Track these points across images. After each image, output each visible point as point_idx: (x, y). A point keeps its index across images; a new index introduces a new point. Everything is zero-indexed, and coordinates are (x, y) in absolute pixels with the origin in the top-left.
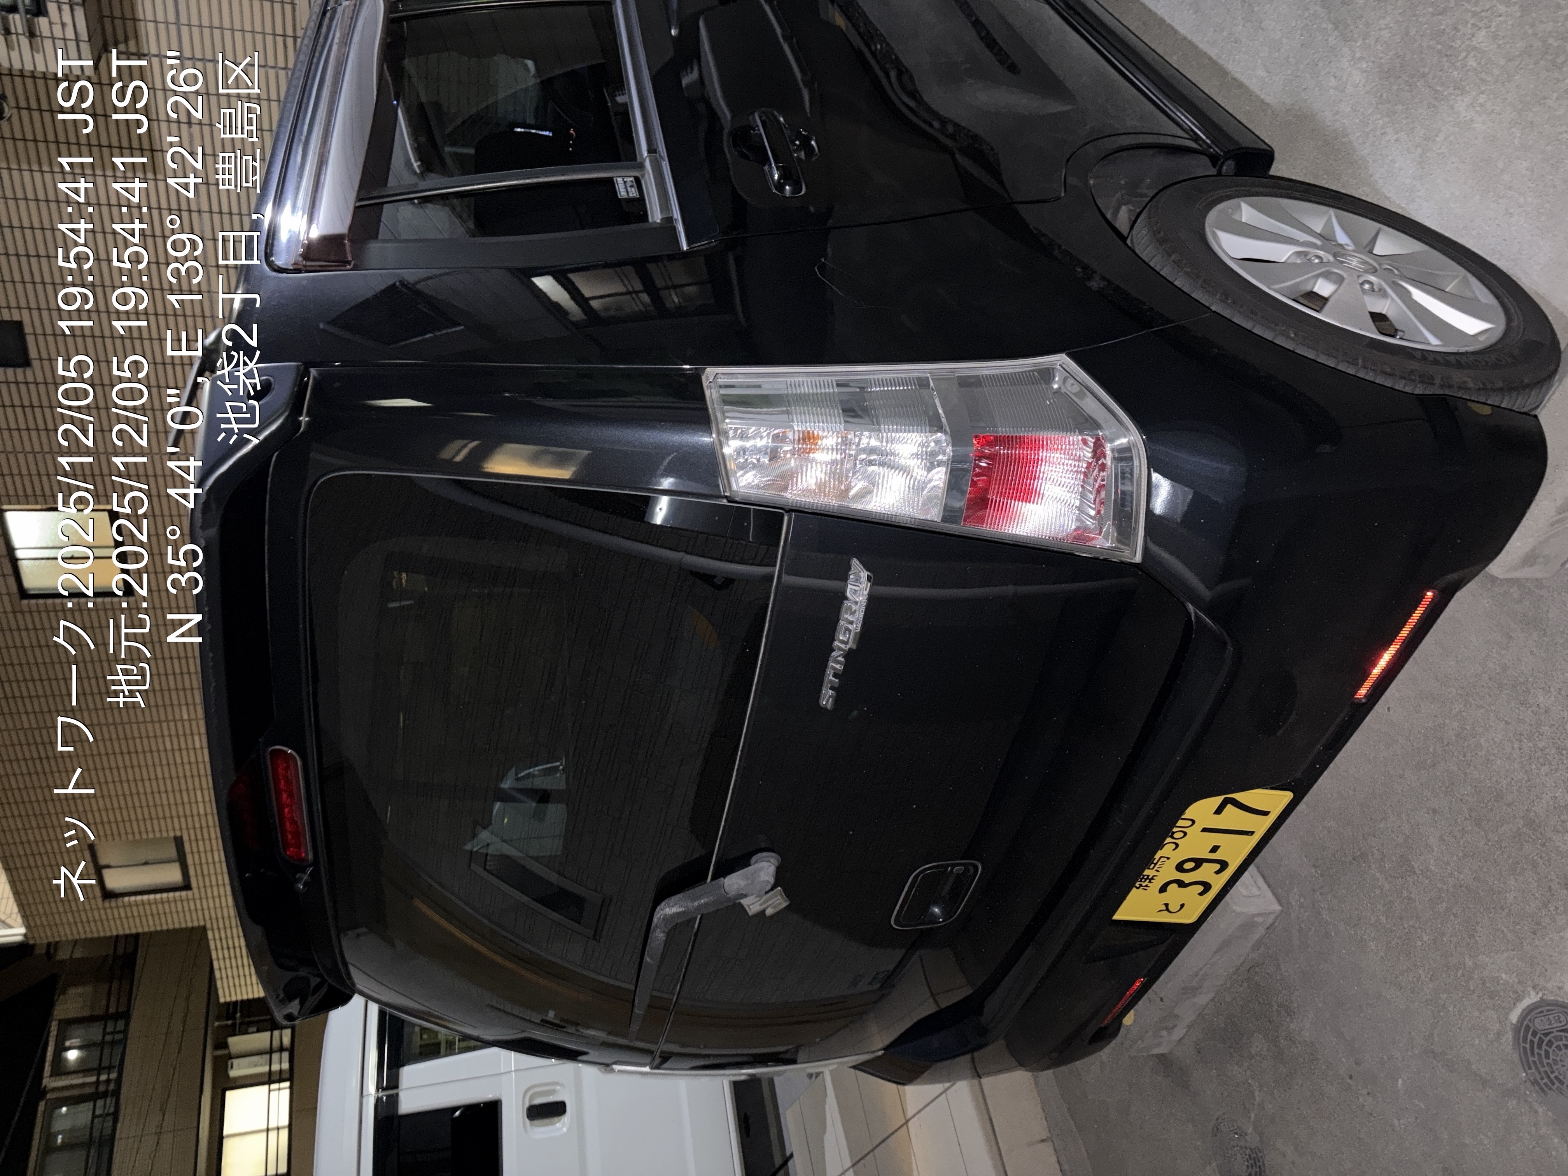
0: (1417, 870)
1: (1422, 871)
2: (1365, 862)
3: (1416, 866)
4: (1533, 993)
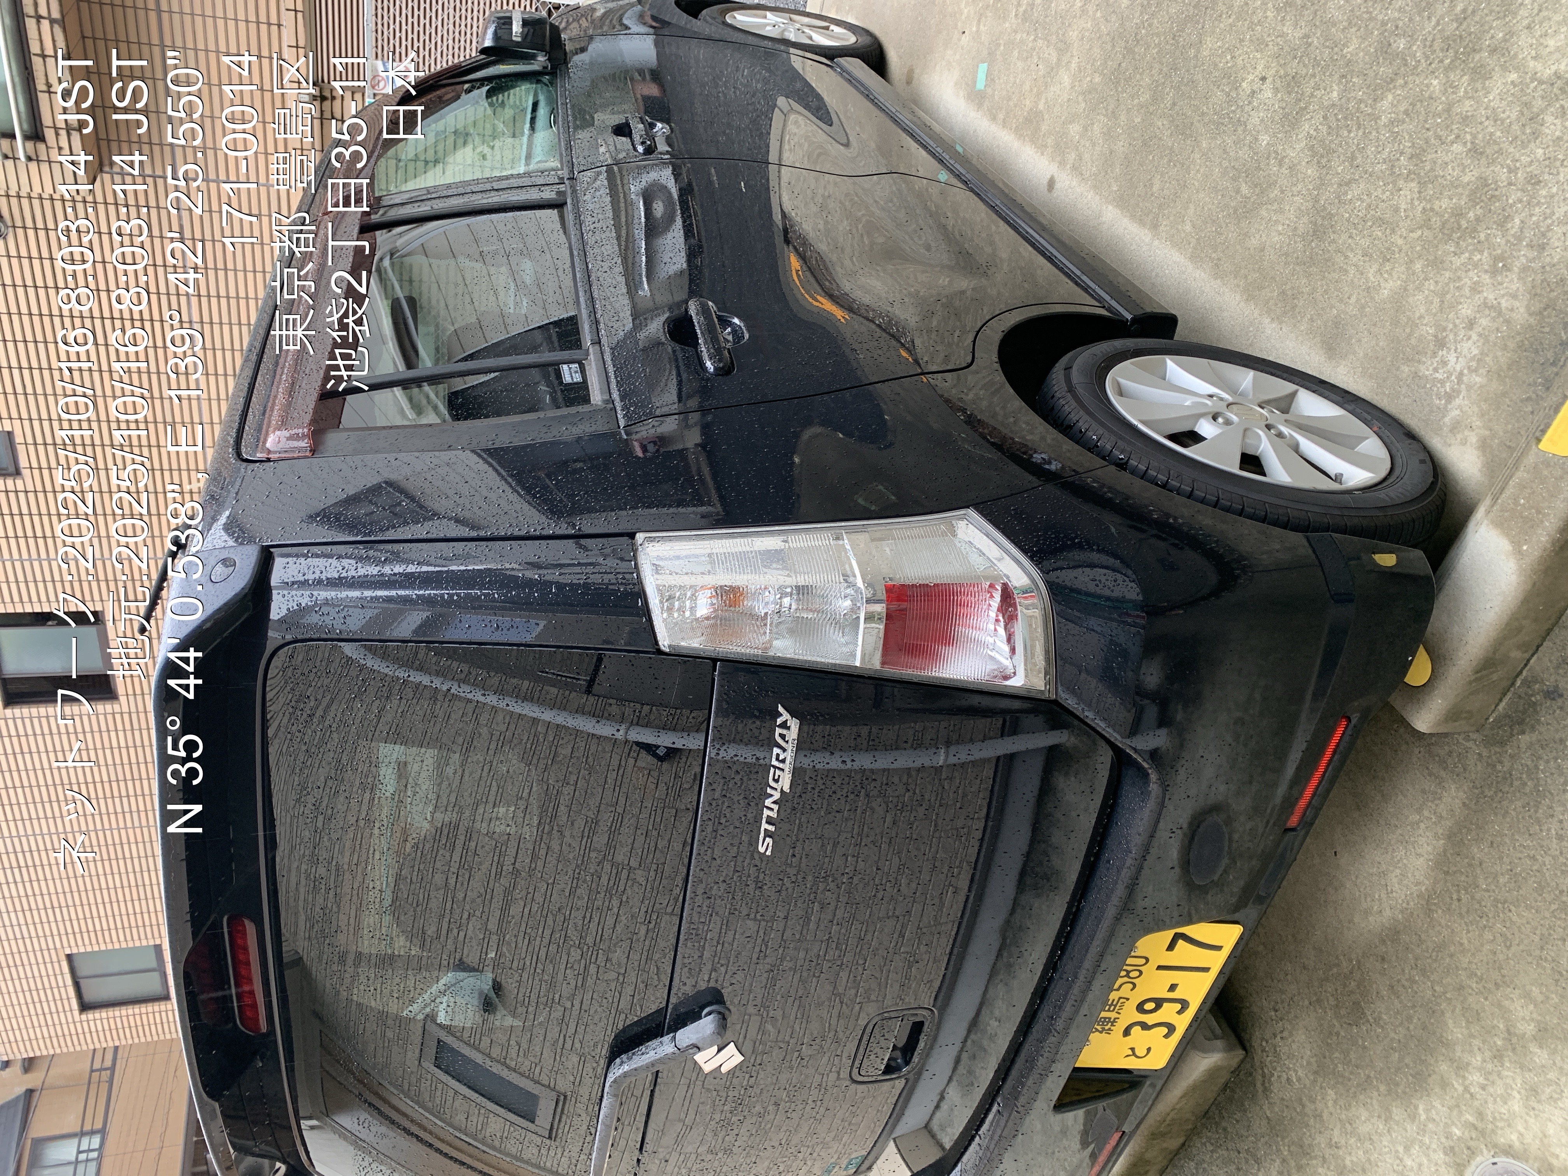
3: (1368, 1013)
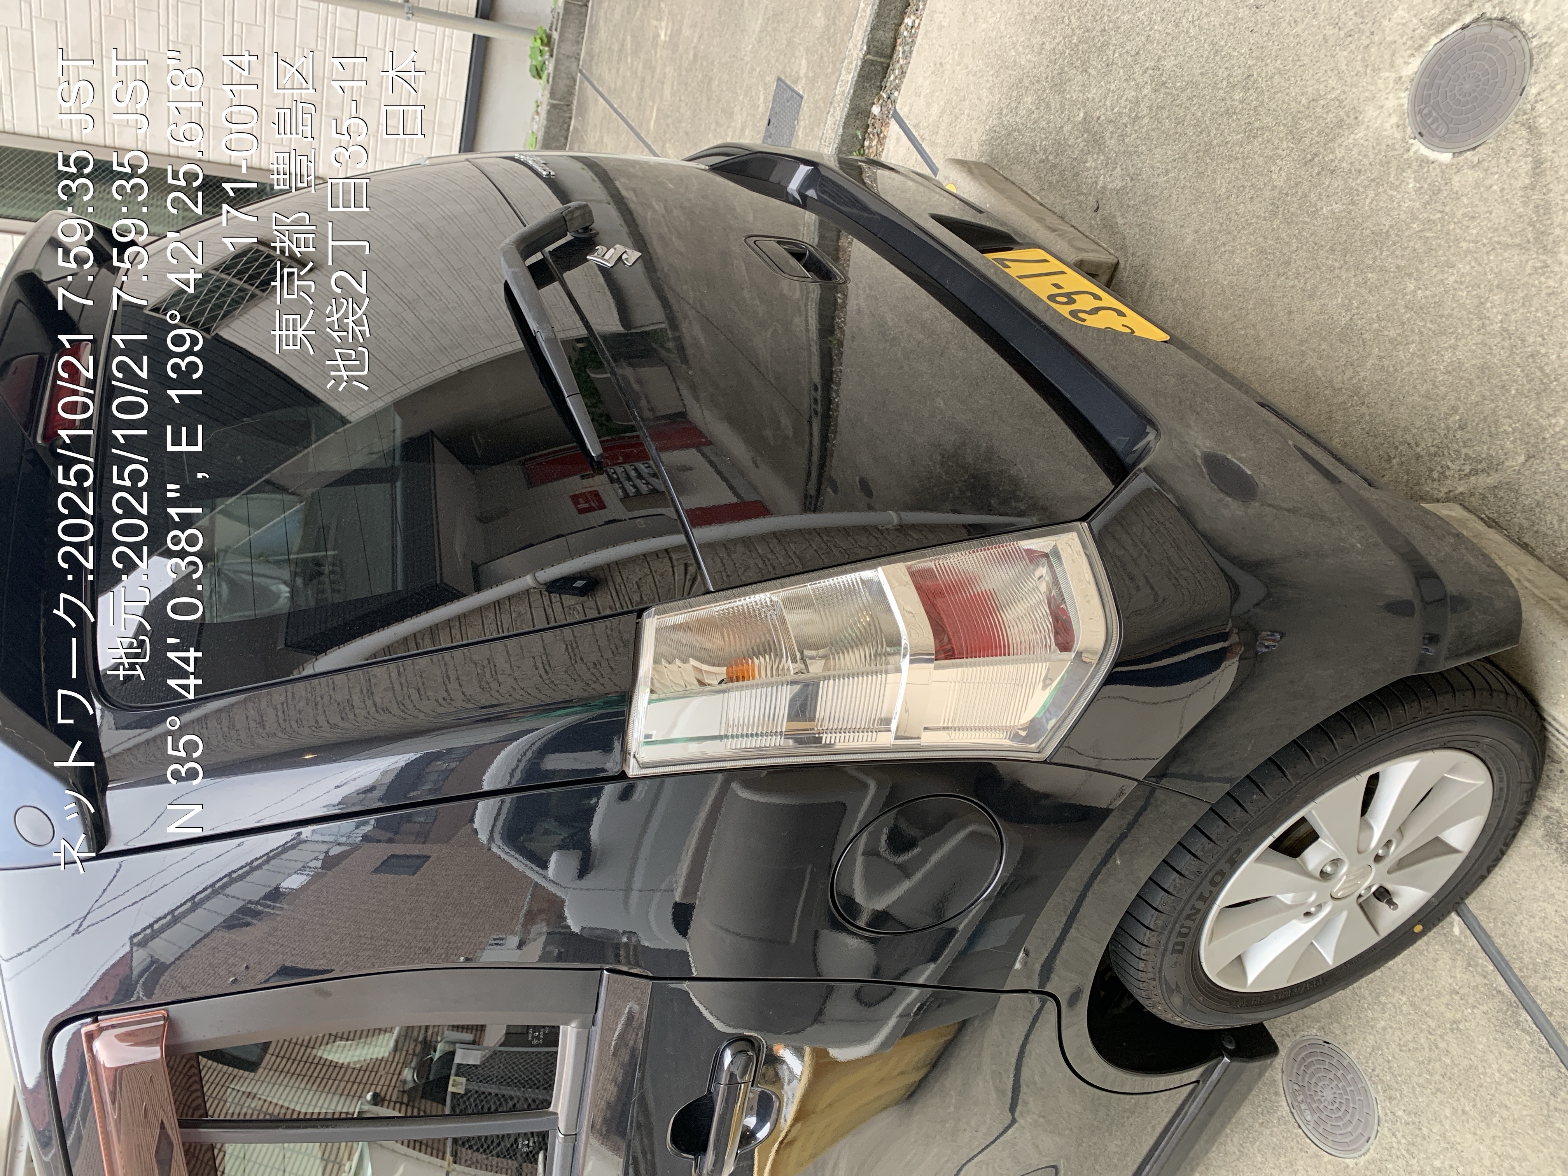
0: (1348, 318)
1: (1347, 311)
2: (1361, 387)
4: (1413, 149)
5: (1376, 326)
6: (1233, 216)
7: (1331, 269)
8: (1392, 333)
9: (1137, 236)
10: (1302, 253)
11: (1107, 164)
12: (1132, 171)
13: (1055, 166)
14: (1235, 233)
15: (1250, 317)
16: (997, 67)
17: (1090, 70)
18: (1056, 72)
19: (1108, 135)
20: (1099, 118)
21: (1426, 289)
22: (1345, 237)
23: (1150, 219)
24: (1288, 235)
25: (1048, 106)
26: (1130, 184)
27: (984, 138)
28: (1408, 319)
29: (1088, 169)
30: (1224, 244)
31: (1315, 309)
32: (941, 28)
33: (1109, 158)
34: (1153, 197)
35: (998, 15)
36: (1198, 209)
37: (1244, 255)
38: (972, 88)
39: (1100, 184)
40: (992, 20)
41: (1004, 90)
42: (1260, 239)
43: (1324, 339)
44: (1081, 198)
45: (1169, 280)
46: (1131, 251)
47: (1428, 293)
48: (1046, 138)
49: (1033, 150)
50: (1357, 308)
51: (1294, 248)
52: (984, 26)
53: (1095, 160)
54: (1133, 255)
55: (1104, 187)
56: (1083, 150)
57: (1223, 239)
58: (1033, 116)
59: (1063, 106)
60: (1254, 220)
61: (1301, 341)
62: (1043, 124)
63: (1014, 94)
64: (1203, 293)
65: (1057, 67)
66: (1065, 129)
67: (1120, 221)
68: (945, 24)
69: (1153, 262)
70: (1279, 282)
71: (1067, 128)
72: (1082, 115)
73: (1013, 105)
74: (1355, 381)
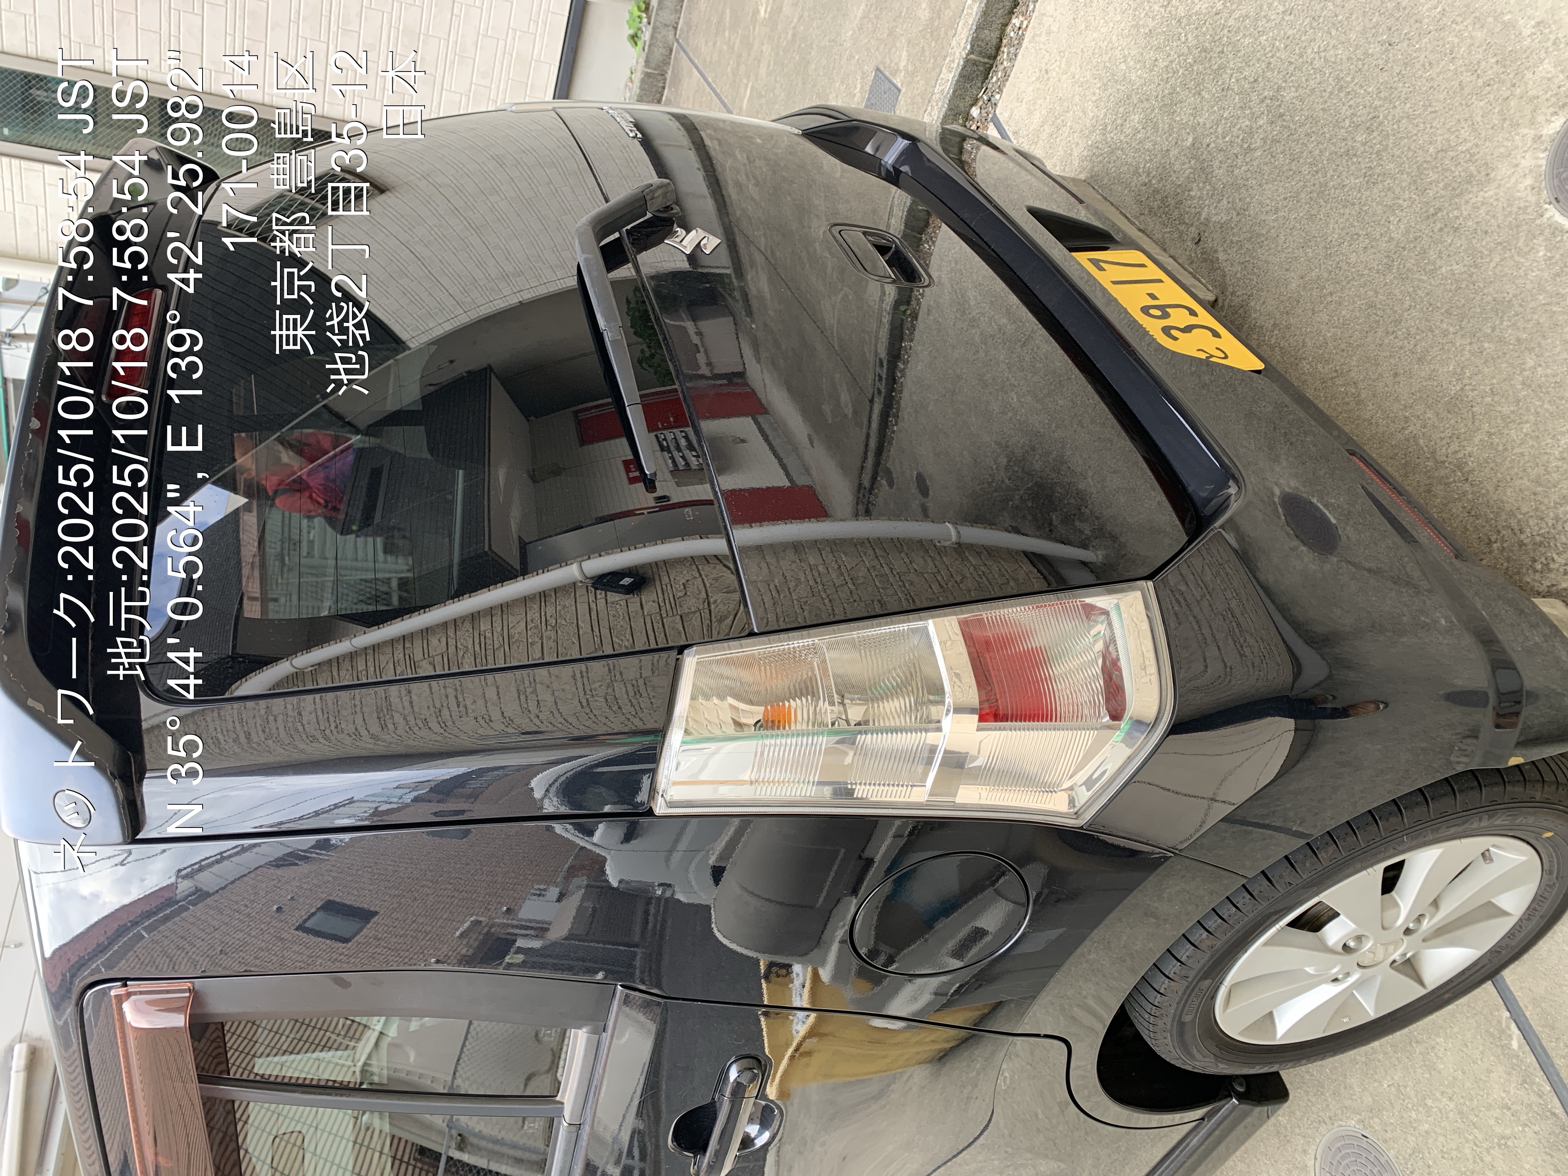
0: (1458, 388)
1: (1458, 380)
2: (1466, 463)
4: (1547, 215)
5: (1488, 399)
6: (1343, 265)
7: (1445, 333)
8: (1506, 410)
9: (1239, 275)
10: (1414, 313)
11: (1213, 195)
12: (1240, 205)
13: (1156, 191)
14: (1344, 283)
15: (1353, 374)
16: (1105, 81)
17: (1203, 93)
18: (1167, 92)
19: (1216, 164)
20: (1208, 145)
21: (1547, 367)
22: (1463, 301)
23: (1253, 258)
24: (1401, 292)
25: (1155, 127)
26: (1235, 219)
27: (1085, 153)
28: (1525, 396)
29: (1192, 198)
30: (1331, 294)
31: (1423, 374)
32: (1049, 33)
33: (1214, 189)
34: (1259, 235)
35: (1111, 25)
36: (1306, 254)
37: (1351, 307)
38: (1077, 98)
39: (1204, 215)
40: (1104, 30)
41: (1111, 105)
42: (1371, 293)
43: (1430, 407)
44: (1182, 228)
45: (1269, 324)
46: (1230, 289)
47: (1549, 371)
48: (1151, 160)
49: (1136, 172)
50: (1470, 378)
51: (1406, 306)
52: (1095, 35)
53: (1200, 190)
54: (1232, 294)
55: (1206, 219)
56: (1188, 178)
57: (1330, 288)
58: (1139, 136)
59: (1171, 128)
60: (1366, 272)
61: (1405, 407)
62: (1148, 145)
63: (1121, 110)
64: (1304, 342)
65: (1168, 86)
66: (1171, 154)
67: (1221, 256)
68: (1054, 29)
69: (1252, 304)
70: (1386, 341)
71: (1174, 152)
72: (1190, 140)
73: (1119, 122)
74: (1460, 455)
